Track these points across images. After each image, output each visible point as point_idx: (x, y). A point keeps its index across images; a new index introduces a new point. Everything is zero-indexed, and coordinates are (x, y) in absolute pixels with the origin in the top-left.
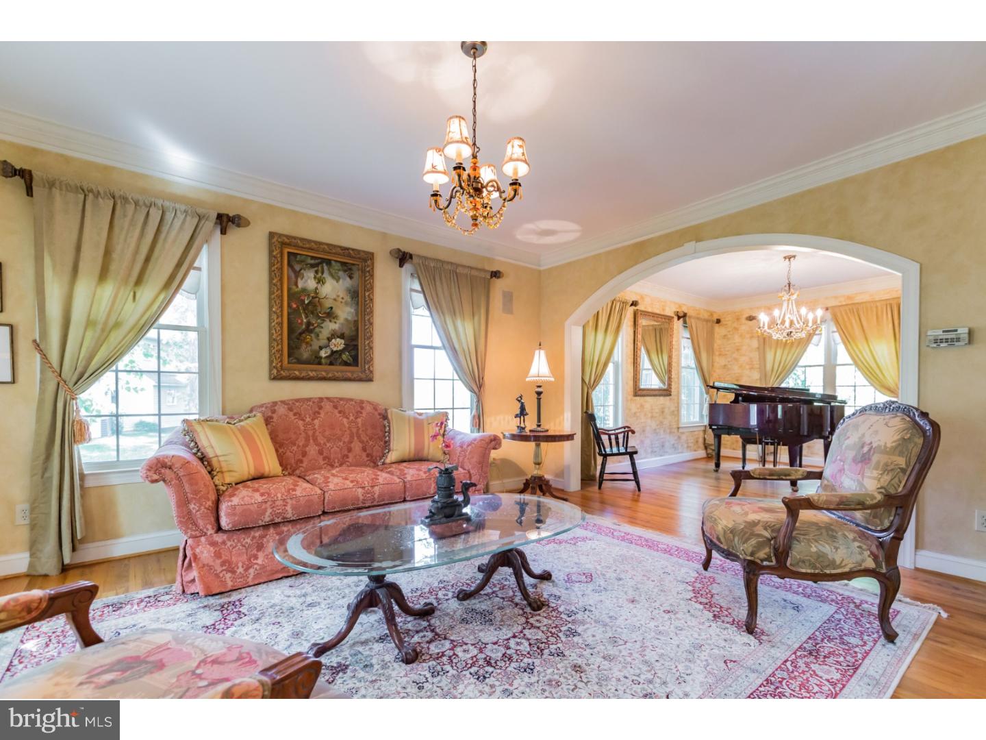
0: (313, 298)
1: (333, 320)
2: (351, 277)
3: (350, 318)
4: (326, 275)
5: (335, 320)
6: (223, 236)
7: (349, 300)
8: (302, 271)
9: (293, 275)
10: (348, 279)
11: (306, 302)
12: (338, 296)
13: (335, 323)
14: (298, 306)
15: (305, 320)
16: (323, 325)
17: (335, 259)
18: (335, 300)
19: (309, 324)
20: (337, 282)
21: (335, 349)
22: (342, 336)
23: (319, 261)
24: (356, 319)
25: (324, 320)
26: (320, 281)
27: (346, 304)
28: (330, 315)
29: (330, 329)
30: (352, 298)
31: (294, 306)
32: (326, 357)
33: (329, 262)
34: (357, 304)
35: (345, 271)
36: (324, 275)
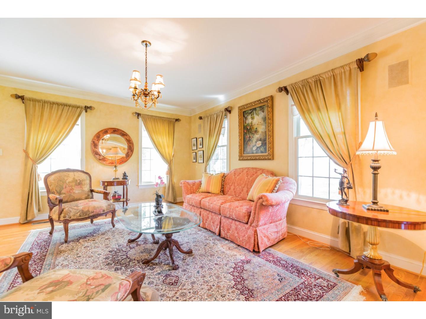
0: (251, 126)
1: (257, 133)
2: (263, 112)
3: (263, 131)
4: (255, 115)
5: (258, 133)
6: (230, 114)
7: (263, 122)
8: (247, 117)
9: (245, 119)
10: (262, 113)
11: (249, 128)
12: (259, 122)
13: (258, 134)
14: (246, 132)
15: (248, 136)
16: (254, 137)
17: (257, 106)
18: (258, 124)
19: (250, 137)
20: (258, 116)
21: (258, 146)
22: (260, 140)
23: (252, 110)
24: (266, 130)
25: (254, 134)
26: (253, 118)
27: (262, 125)
28: (256, 131)
29: (256, 138)
30: (264, 121)
31: (245, 131)
32: (255, 150)
33: (255, 109)
34: (266, 123)
35: (261, 110)
36: (254, 115)
